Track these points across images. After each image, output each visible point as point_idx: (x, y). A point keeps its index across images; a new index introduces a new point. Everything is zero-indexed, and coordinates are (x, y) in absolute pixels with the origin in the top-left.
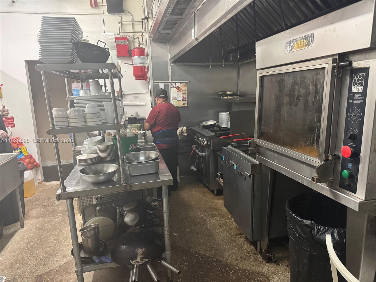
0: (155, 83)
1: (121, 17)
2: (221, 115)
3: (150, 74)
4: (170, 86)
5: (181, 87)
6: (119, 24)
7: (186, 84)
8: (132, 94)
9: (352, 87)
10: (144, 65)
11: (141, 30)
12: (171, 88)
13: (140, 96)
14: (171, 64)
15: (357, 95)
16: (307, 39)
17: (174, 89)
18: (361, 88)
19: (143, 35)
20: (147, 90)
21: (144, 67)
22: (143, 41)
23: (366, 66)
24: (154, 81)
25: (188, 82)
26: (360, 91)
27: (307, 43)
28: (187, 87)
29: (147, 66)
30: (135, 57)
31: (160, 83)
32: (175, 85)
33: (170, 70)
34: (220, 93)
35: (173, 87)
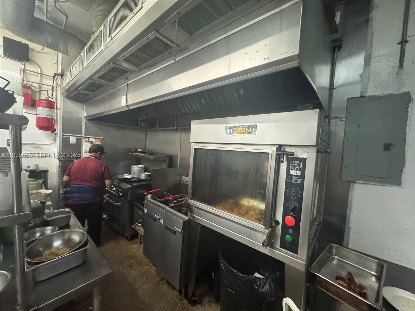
0: (64, 136)
1: (24, 65)
2: (133, 167)
3: (59, 127)
4: (83, 140)
5: (95, 142)
6: (21, 71)
7: (100, 140)
8: (31, 144)
9: (290, 171)
10: (52, 118)
11: (52, 84)
12: (84, 142)
13: (42, 146)
14: (86, 121)
15: (295, 177)
16: (249, 128)
17: (87, 143)
18: (299, 173)
19: (54, 90)
20: (53, 141)
21: (52, 119)
22: (52, 95)
23: (303, 157)
24: (64, 134)
25: (102, 139)
26: (298, 175)
27: (250, 131)
28: (101, 143)
29: (56, 119)
30: (41, 108)
31: (70, 137)
32: (89, 139)
33: (84, 125)
34: (133, 150)
35: (85, 141)
